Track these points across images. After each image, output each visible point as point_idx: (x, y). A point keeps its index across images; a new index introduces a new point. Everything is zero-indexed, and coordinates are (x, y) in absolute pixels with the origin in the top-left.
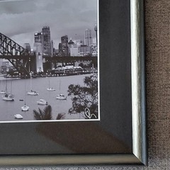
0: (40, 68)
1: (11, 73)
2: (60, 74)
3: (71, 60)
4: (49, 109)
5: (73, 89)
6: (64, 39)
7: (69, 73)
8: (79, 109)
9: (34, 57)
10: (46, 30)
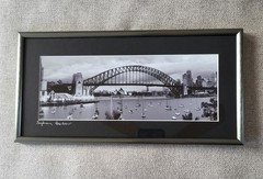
0: (186, 93)
1: (170, 94)
2: (197, 96)
3: (203, 89)
4: (191, 114)
5: (204, 104)
6: (199, 77)
7: (202, 96)
8: (207, 115)
9: (182, 86)
10: (189, 72)
